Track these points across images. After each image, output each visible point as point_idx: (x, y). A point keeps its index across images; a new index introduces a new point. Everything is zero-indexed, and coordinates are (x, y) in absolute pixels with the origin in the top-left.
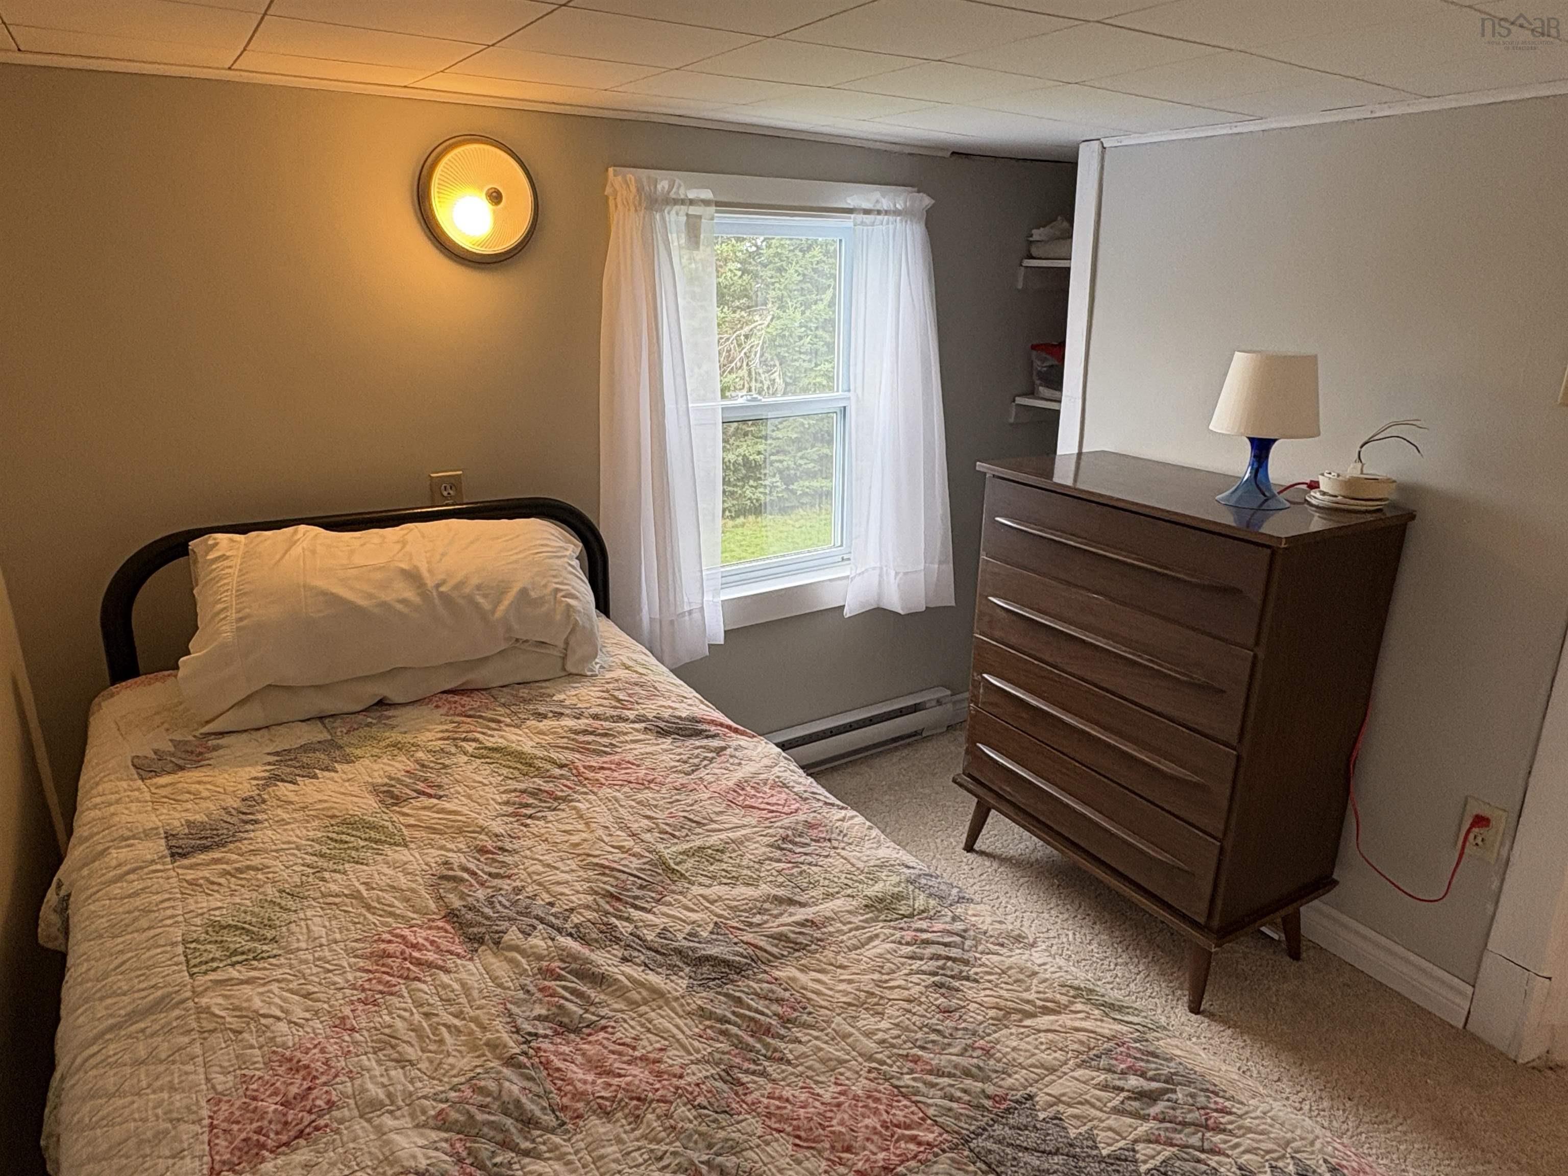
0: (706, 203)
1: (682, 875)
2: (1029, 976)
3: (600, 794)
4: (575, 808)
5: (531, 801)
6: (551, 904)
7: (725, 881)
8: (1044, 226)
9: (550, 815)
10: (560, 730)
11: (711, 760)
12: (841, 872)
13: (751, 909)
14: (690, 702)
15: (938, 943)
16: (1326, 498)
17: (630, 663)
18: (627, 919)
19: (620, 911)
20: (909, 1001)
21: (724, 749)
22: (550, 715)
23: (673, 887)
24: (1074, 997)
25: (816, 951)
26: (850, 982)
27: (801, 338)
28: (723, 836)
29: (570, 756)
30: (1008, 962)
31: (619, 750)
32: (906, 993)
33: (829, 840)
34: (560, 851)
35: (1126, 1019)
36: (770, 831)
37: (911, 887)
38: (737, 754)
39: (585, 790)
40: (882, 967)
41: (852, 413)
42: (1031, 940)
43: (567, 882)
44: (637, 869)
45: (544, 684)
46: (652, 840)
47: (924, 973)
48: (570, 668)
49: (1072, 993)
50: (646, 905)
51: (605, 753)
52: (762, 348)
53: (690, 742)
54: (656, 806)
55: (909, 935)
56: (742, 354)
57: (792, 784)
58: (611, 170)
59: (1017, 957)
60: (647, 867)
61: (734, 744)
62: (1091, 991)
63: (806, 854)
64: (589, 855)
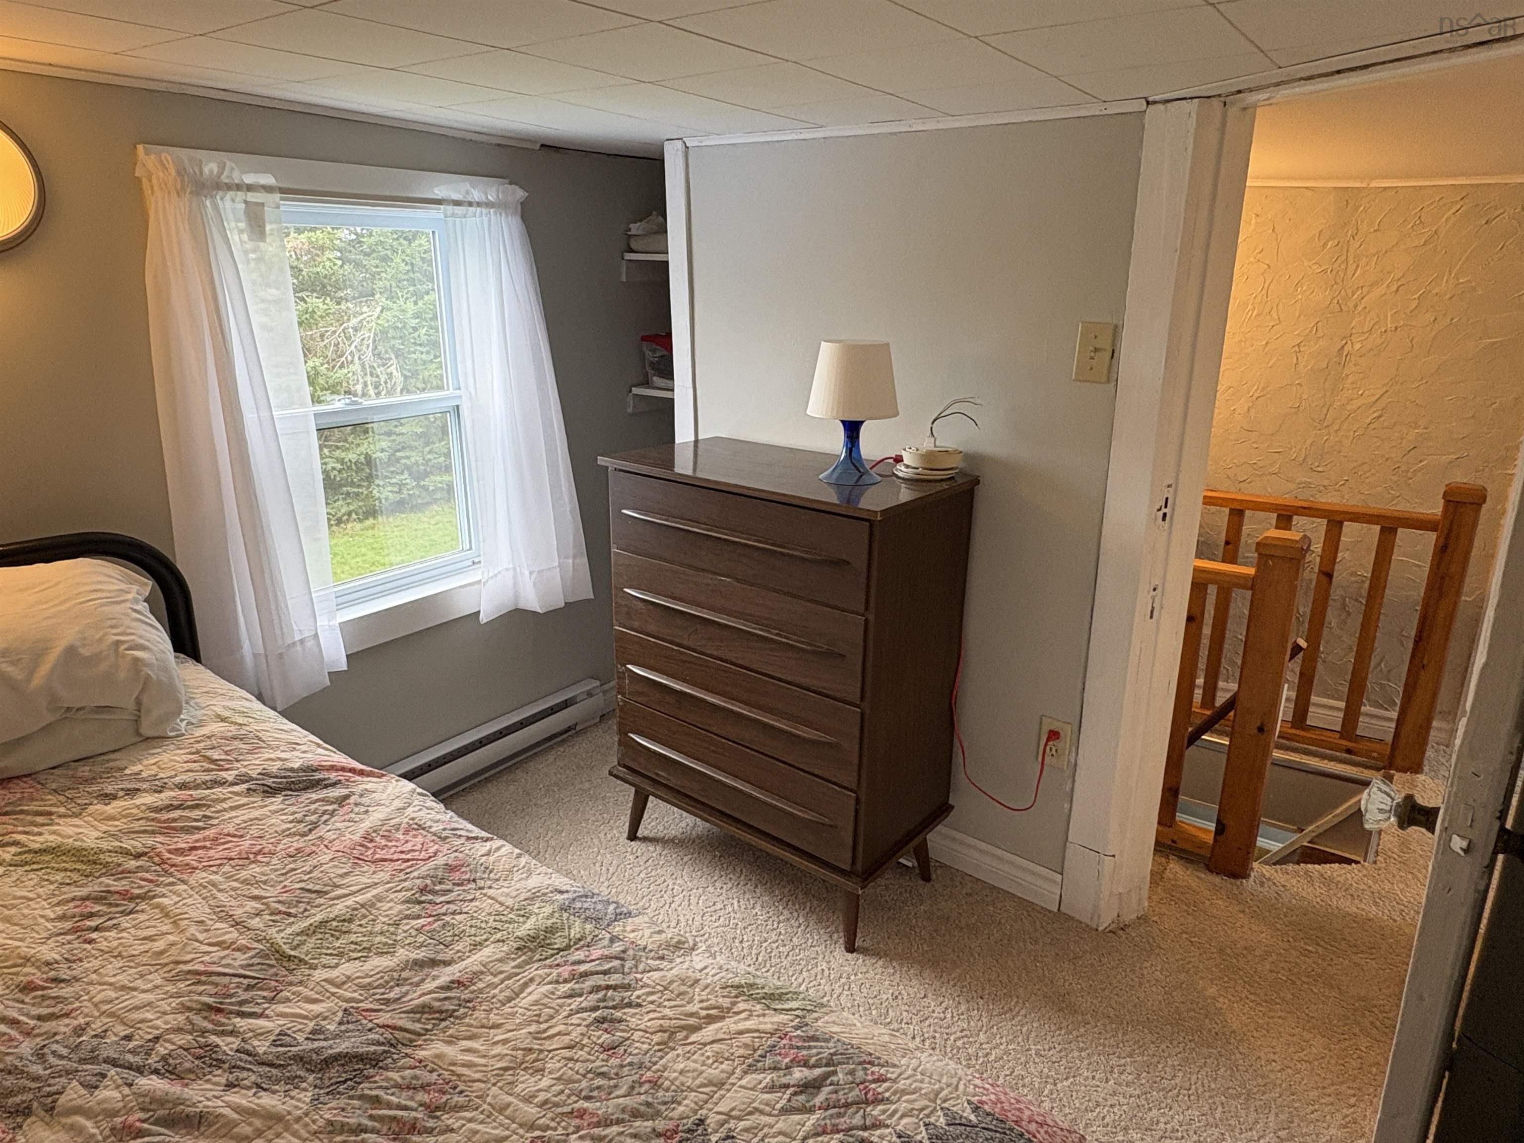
0: (268, 189)
1: (300, 960)
2: (690, 986)
3: (192, 882)
4: (158, 906)
5: (97, 908)
6: (128, 1038)
7: (355, 955)
8: (641, 221)
9: (125, 921)
10: (134, 811)
11: (332, 813)
12: (490, 914)
13: (387, 982)
14: (304, 748)
15: (597, 973)
16: (910, 470)
17: (226, 714)
18: (231, 1033)
19: (223, 1025)
20: (570, 1047)
21: (347, 797)
22: (121, 793)
23: (290, 978)
24: (736, 997)
25: (465, 1015)
26: (505, 1042)
27: (415, 329)
28: (350, 902)
29: (149, 841)
30: (669, 975)
31: (215, 822)
32: (567, 1039)
33: (474, 880)
34: (138, 965)
35: (786, 1006)
36: (406, 884)
37: (565, 915)
38: (363, 800)
39: (171, 880)
40: (539, 1015)
41: (465, 412)
42: (691, 943)
43: (150, 1004)
44: (242, 967)
45: (112, 756)
46: (261, 925)
47: (585, 1010)
48: (146, 731)
49: (734, 992)
50: (256, 1009)
51: (199, 829)
52: (374, 341)
53: (305, 797)
54: (265, 883)
55: (565, 971)
56: (353, 348)
57: (428, 824)
58: (140, 147)
59: (679, 967)
60: (256, 960)
61: (358, 789)
62: (751, 986)
63: (448, 903)
64: (178, 963)
